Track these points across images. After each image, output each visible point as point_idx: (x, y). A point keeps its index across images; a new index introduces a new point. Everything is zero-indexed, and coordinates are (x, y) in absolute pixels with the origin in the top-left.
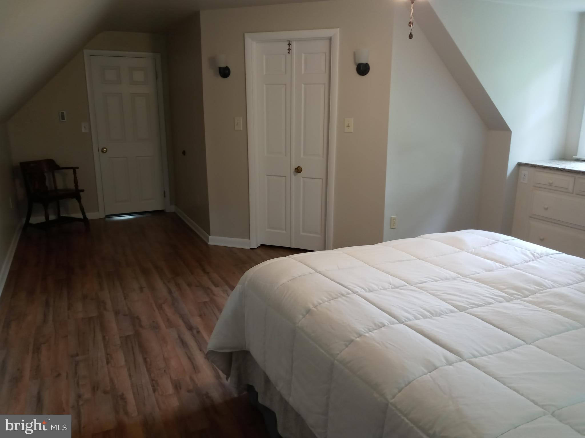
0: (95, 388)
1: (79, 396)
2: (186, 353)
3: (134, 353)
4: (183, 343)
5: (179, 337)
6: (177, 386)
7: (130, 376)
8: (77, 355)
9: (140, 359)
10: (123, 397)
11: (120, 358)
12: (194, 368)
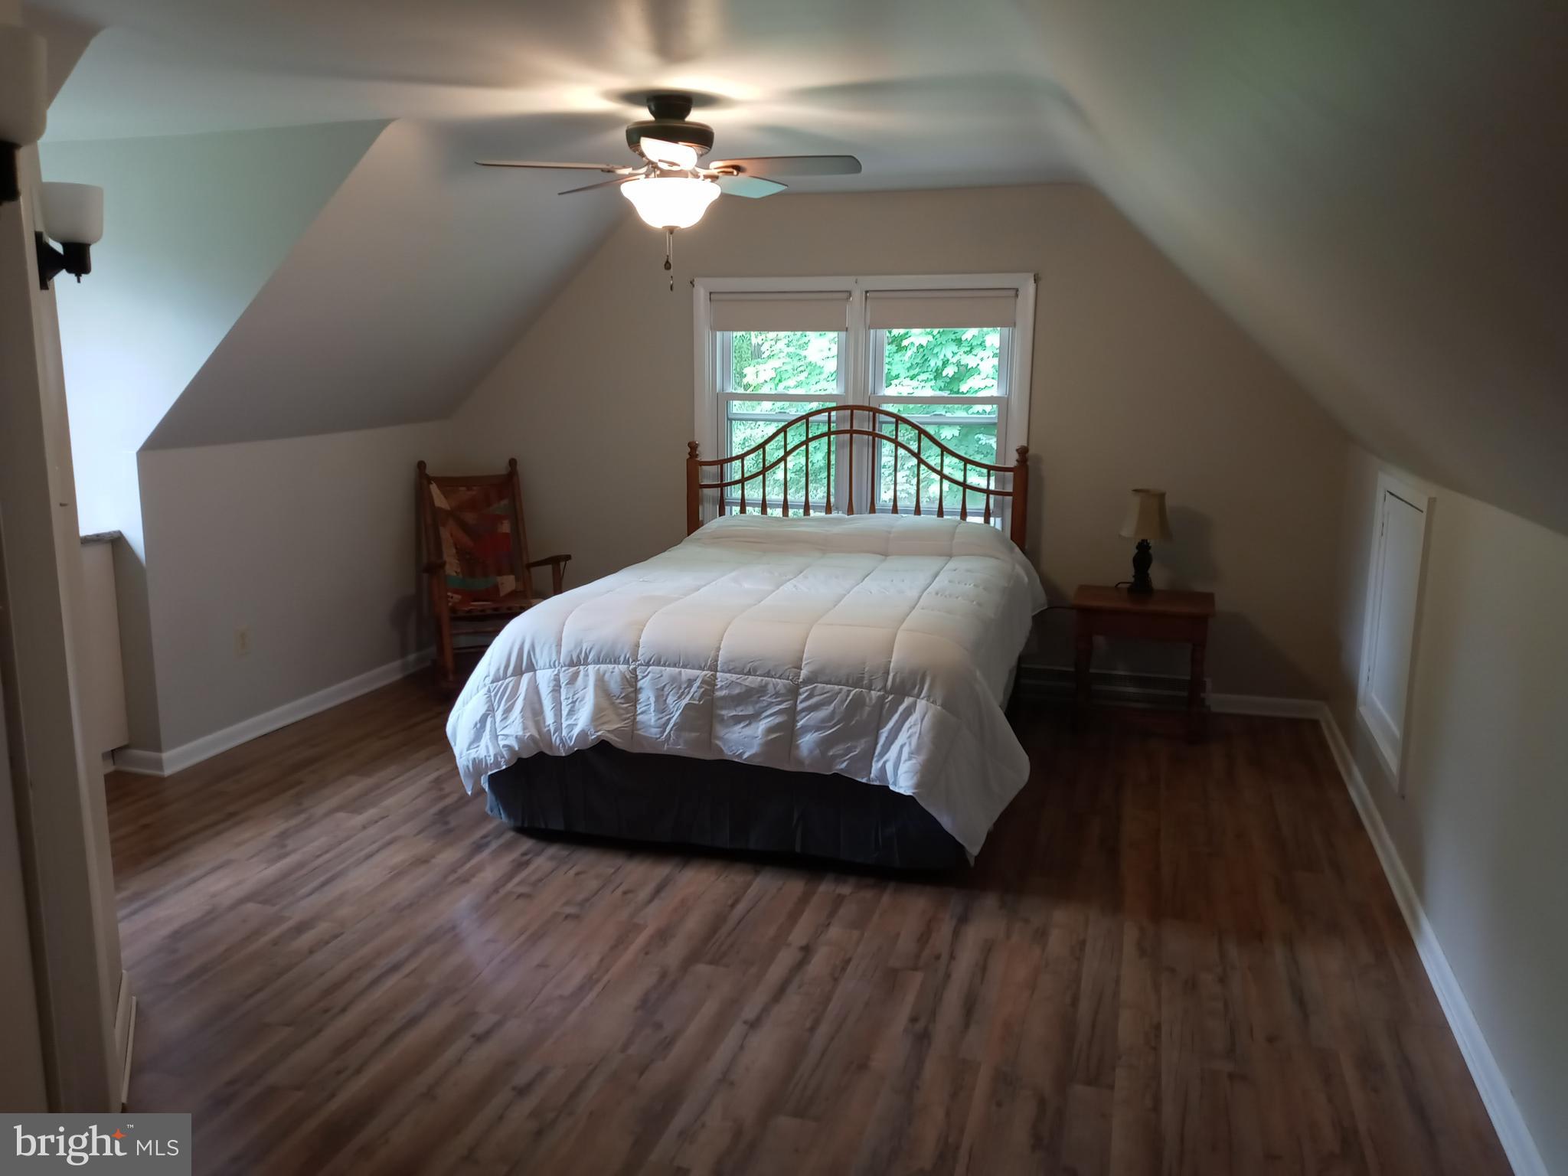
0: (1191, 986)
1: (1222, 980)
2: (982, 983)
3: (1093, 1026)
4: (970, 1006)
5: (967, 1026)
6: (1041, 935)
7: (1117, 982)
8: (1231, 1076)
9: (1085, 1007)
10: (1142, 952)
11: (1127, 1029)
12: (990, 950)
